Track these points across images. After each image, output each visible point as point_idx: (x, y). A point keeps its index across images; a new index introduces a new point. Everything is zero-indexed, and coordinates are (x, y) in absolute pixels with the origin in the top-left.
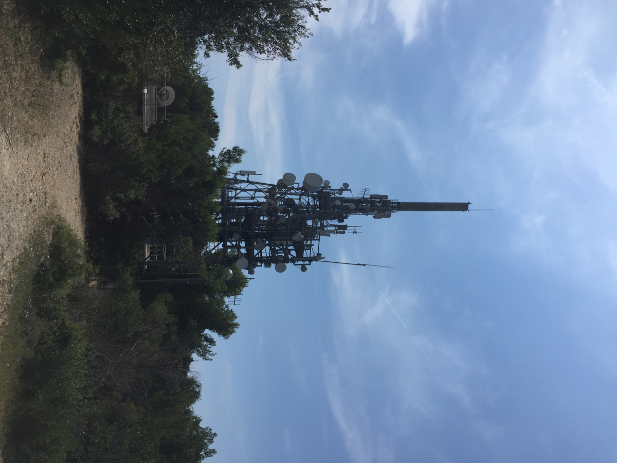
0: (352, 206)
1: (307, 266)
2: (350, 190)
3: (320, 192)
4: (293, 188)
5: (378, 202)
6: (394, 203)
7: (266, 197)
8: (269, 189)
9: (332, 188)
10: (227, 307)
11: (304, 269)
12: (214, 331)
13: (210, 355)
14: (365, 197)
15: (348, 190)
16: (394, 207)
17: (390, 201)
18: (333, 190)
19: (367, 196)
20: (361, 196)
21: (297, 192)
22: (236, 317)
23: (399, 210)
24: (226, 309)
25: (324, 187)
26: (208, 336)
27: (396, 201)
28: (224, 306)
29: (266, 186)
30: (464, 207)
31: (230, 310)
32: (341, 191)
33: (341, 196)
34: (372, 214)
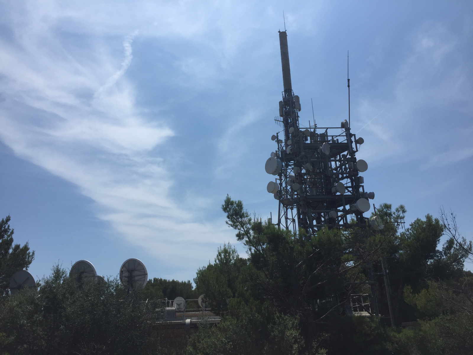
0: (291, 130)
1: (357, 138)
2: (277, 134)
3: (282, 159)
4: (281, 184)
5: (286, 109)
6: (285, 95)
7: (292, 209)
8: (284, 206)
9: (277, 150)
10: (408, 230)
11: (360, 141)
12: (439, 241)
13: (465, 243)
14: (282, 120)
15: (278, 136)
16: (289, 94)
17: (283, 99)
18: (278, 148)
19: (282, 119)
20: (282, 124)
21: (283, 179)
22: (418, 220)
23: (291, 90)
24: (410, 231)
25: (277, 156)
26: (445, 246)
27: (284, 93)
28: (407, 233)
29: (281, 208)
30: (283, 36)
31: (410, 227)
32: (279, 142)
33: (284, 141)
34: (297, 113)
